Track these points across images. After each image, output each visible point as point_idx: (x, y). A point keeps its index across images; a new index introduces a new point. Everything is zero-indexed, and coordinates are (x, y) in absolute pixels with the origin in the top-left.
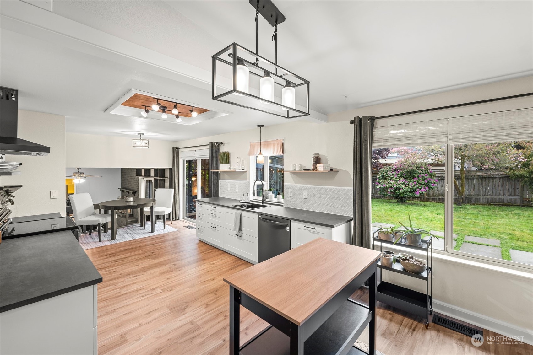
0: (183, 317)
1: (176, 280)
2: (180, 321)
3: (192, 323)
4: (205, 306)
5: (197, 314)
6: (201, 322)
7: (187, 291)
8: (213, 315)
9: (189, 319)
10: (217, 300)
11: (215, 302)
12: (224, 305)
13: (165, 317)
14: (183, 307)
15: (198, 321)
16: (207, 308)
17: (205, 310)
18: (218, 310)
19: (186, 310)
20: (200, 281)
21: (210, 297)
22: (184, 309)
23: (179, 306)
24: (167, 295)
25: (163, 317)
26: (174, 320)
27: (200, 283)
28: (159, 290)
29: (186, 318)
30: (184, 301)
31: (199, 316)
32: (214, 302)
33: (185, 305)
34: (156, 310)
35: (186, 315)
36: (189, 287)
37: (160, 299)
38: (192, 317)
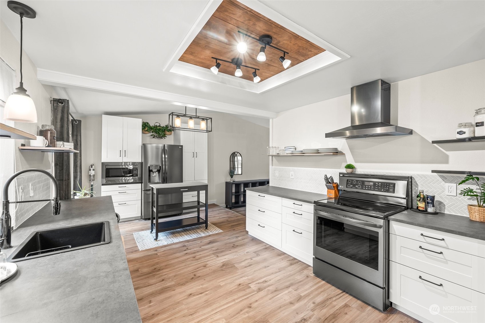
0: (224, 260)
2: (225, 258)
3: (218, 256)
4: (207, 266)
5: (213, 261)
6: (211, 256)
7: (222, 281)
8: (203, 259)
9: (219, 258)
10: (196, 269)
11: (198, 268)
13: (237, 262)
14: (224, 267)
15: (213, 257)
16: (206, 264)
17: (208, 263)
18: (198, 262)
19: (222, 265)
21: (201, 273)
22: (223, 265)
23: (228, 268)
24: (241, 279)
26: (230, 259)
29: (222, 259)
30: (224, 272)
31: (212, 259)
32: (200, 268)
33: (223, 268)
34: (246, 267)
35: (222, 261)
37: (247, 276)
38: (218, 260)
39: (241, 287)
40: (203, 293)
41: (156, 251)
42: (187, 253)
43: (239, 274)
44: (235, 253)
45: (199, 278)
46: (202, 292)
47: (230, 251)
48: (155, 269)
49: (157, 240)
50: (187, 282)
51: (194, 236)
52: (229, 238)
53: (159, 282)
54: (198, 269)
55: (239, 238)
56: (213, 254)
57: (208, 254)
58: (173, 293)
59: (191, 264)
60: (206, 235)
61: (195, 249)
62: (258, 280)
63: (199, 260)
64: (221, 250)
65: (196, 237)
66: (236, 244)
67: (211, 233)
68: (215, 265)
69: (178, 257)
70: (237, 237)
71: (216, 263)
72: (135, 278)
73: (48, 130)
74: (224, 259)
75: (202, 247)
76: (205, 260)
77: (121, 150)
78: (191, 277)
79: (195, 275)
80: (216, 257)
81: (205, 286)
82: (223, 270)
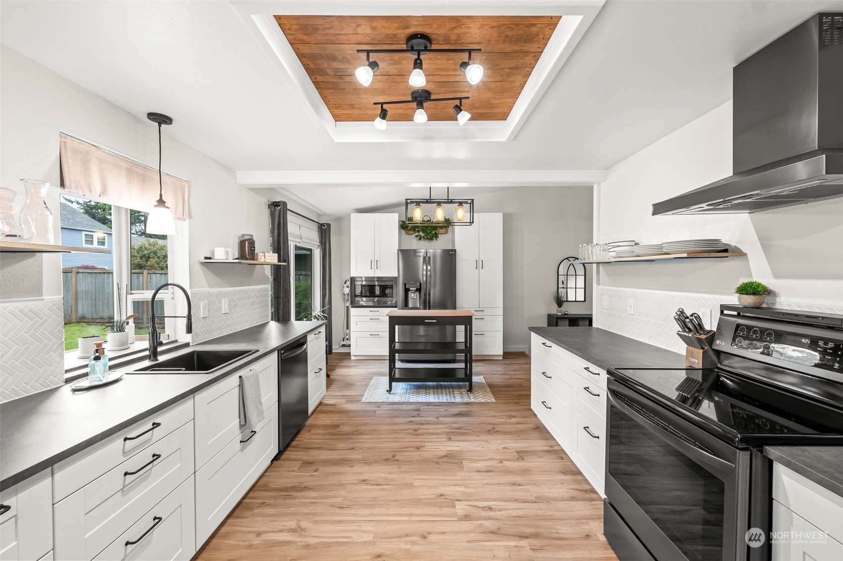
0: (453, 448)
2: (459, 446)
3: (450, 439)
4: (422, 449)
5: (438, 444)
6: (441, 436)
7: (422, 479)
8: (425, 437)
9: (450, 443)
10: (403, 448)
11: (407, 448)
12: (404, 440)
13: (472, 458)
14: (444, 459)
15: (442, 438)
16: (421, 445)
17: (427, 444)
18: (415, 438)
19: (445, 454)
20: (383, 489)
21: (405, 455)
22: (446, 456)
23: (448, 463)
24: (452, 488)
25: (474, 458)
26: (464, 449)
27: (388, 485)
29: (452, 446)
30: (437, 466)
31: (438, 441)
32: (409, 448)
33: (441, 460)
34: (478, 471)
35: (449, 449)
36: (411, 486)
37: (466, 487)
38: (445, 444)
39: (442, 500)
40: (381, 485)
41: (378, 407)
42: (411, 422)
43: (456, 478)
44: (482, 442)
45: (396, 462)
46: (381, 483)
47: (477, 437)
48: (357, 431)
49: (391, 393)
50: (376, 462)
51: (444, 398)
52: (497, 415)
53: (346, 450)
54: (407, 449)
55: (513, 420)
56: (447, 433)
57: (439, 431)
58: (348, 469)
59: (404, 438)
60: (462, 401)
61: (428, 419)
62: (478, 500)
63: (418, 437)
64: (464, 431)
65: (445, 401)
66: (498, 428)
67: (473, 400)
68: (435, 451)
69: (396, 424)
70: (510, 417)
71: (438, 449)
72: (329, 435)
73: (247, 240)
74: (455, 446)
75: (441, 419)
76: (428, 438)
77: (373, 259)
78: (386, 457)
79: (394, 456)
80: (446, 440)
81: (392, 476)
82: (437, 463)
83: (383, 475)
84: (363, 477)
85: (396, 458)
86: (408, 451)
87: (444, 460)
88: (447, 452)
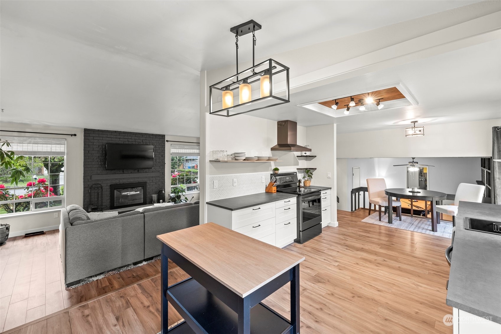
0: (310, 284)
1: (357, 268)
2: (305, 283)
4: (330, 293)
7: (345, 278)
8: (320, 300)
10: (344, 300)
11: (340, 299)
15: (309, 293)
17: (323, 294)
20: (368, 282)
22: (319, 282)
23: (322, 278)
25: (305, 274)
27: (365, 283)
28: (337, 264)
30: (330, 280)
32: (338, 298)
33: (325, 281)
35: (313, 285)
36: (352, 278)
38: (312, 288)
45: (353, 292)
46: (369, 285)
50: (368, 299)
54: (341, 297)
63: (325, 303)
68: (323, 288)
76: (319, 298)
78: (359, 298)
79: (353, 297)
80: (308, 291)
81: (360, 286)
82: (328, 281)
83: (366, 289)
84: (379, 293)
85: (353, 295)
86: (341, 296)
87: (323, 281)
88: (317, 284)
